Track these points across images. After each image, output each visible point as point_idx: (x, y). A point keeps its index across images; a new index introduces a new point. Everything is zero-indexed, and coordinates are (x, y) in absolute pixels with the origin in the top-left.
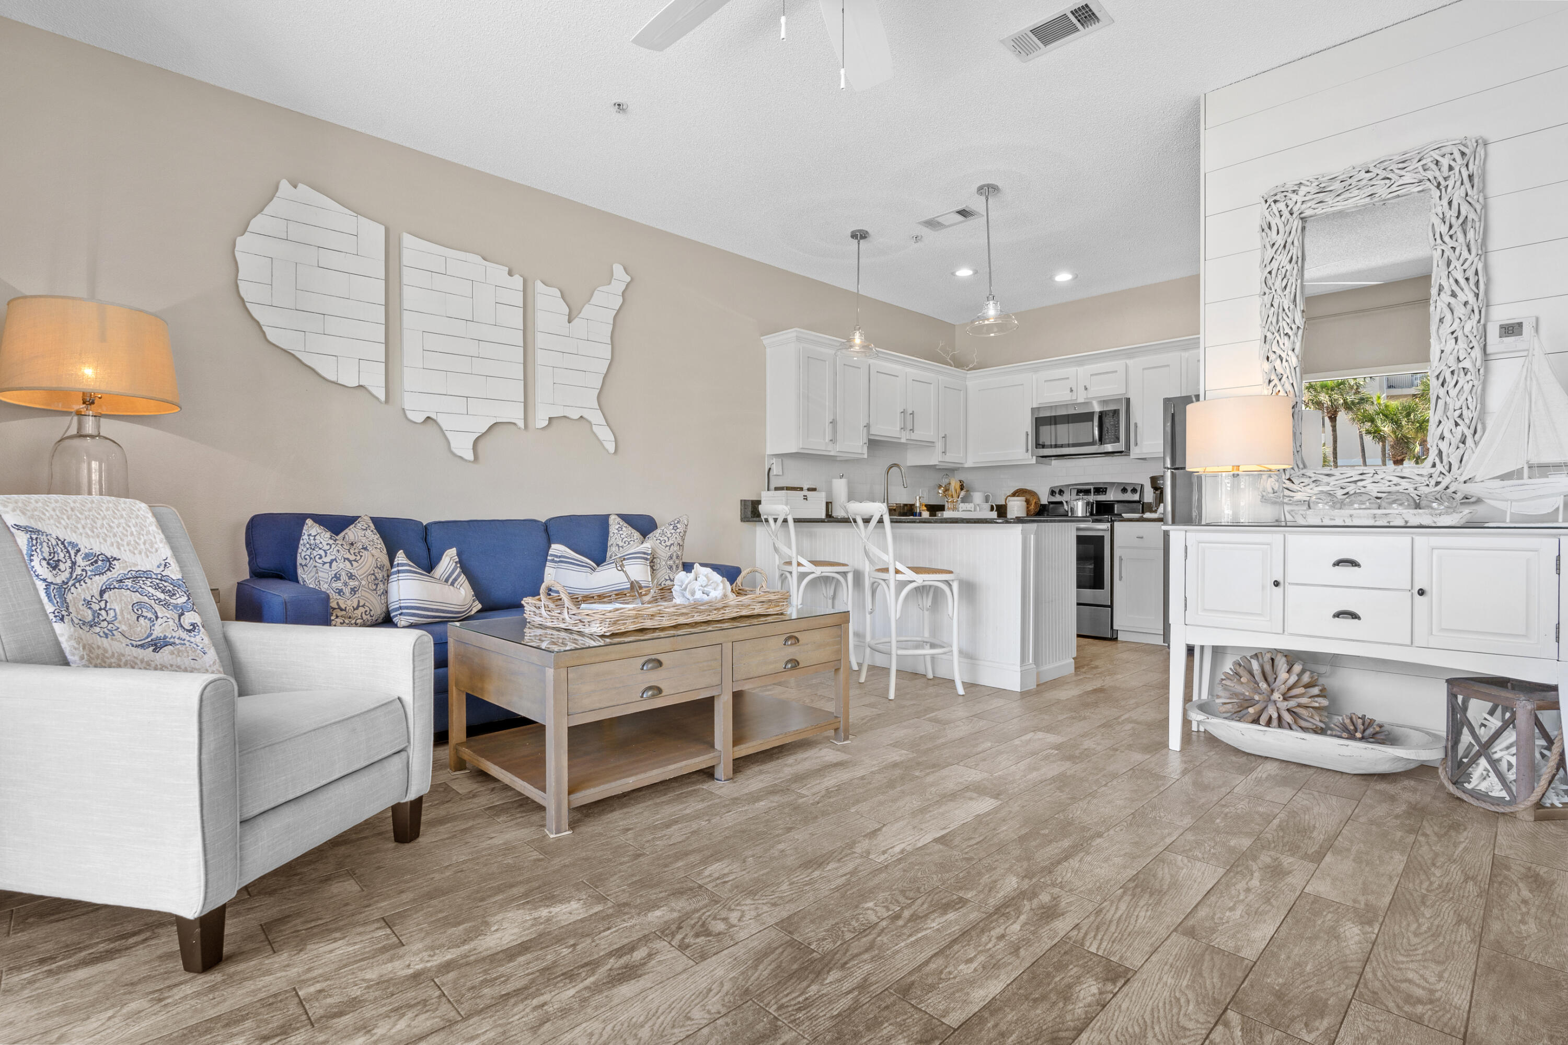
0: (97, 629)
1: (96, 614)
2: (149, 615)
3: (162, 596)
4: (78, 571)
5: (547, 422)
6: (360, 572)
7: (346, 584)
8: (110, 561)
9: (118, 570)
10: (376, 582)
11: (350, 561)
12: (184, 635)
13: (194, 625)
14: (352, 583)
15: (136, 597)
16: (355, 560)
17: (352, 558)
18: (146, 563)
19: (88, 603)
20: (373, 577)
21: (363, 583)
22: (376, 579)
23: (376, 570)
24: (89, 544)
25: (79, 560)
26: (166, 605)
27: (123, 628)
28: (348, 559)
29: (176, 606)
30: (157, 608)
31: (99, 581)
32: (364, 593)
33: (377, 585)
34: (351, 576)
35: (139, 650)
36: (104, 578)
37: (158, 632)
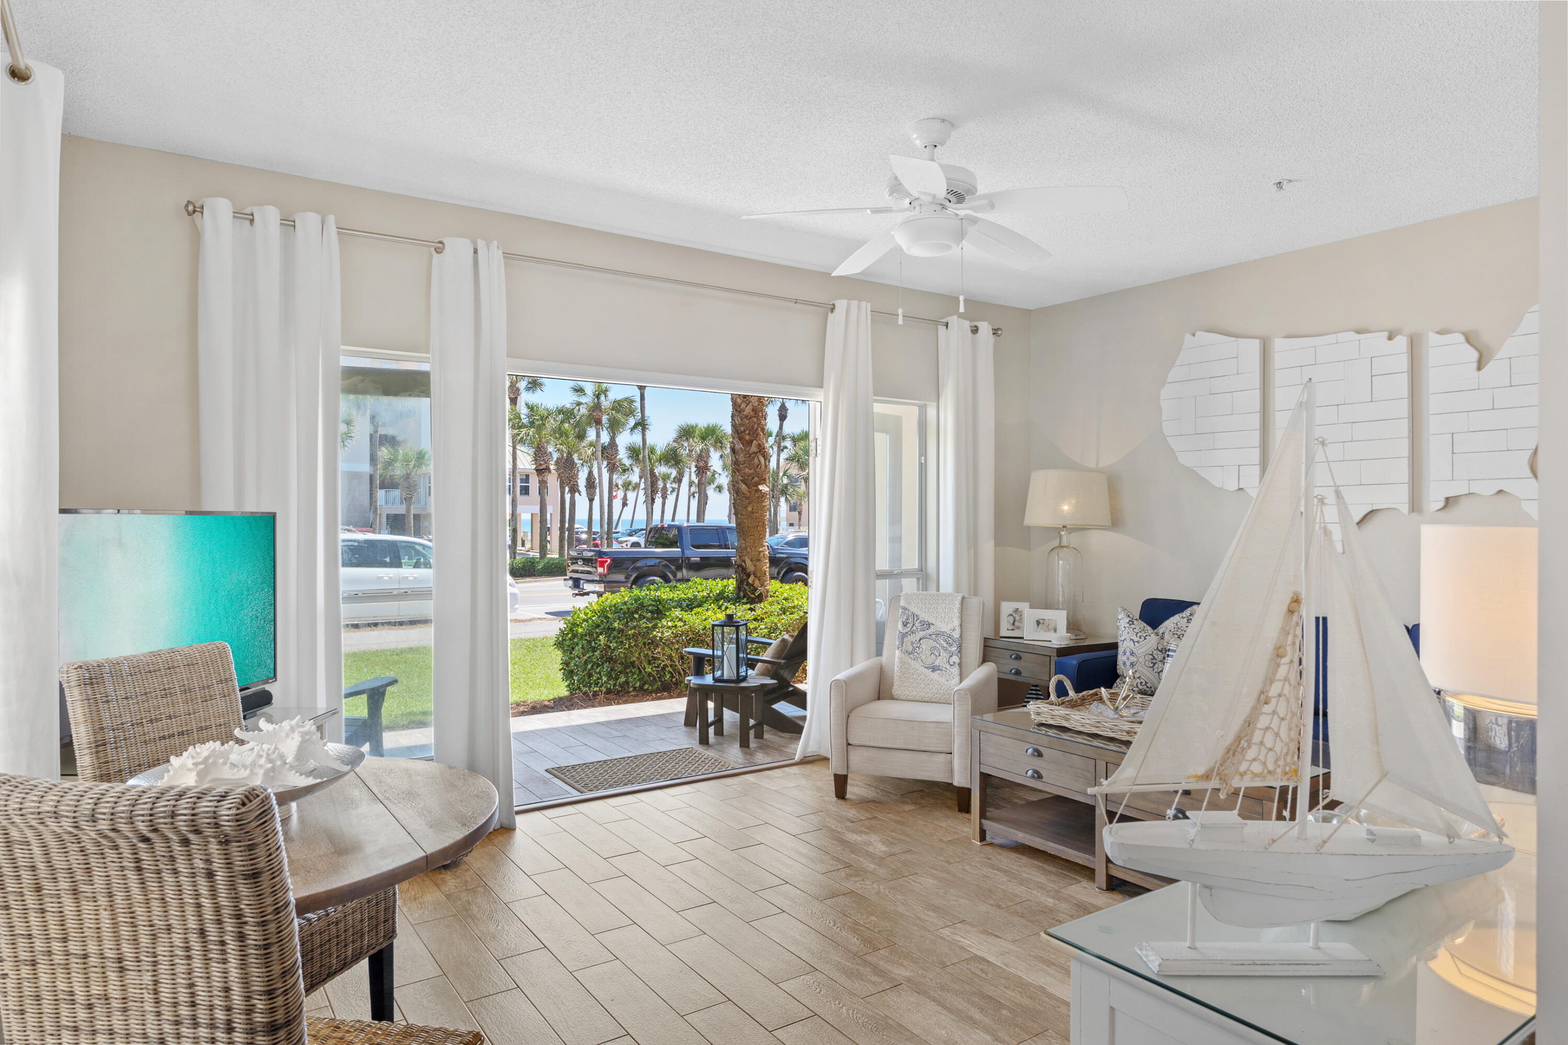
0: (912, 656)
1: (914, 649)
2: (937, 654)
3: (945, 645)
4: (914, 628)
5: (1442, 504)
6: (1139, 652)
7: (1128, 659)
8: (929, 624)
9: (932, 630)
10: (1154, 661)
11: (1134, 642)
12: (948, 667)
13: (954, 663)
14: (1133, 659)
15: (935, 644)
16: (1138, 642)
17: (1136, 639)
18: (945, 628)
19: (912, 643)
20: (1151, 657)
21: (1140, 660)
22: (1154, 658)
23: (1155, 652)
24: (924, 616)
25: (917, 624)
26: (946, 650)
27: (923, 657)
28: (1133, 640)
29: (950, 652)
30: (942, 651)
31: (922, 634)
32: (1140, 668)
33: (1154, 664)
34: (1132, 654)
35: (926, 670)
36: (924, 633)
37: (937, 663)
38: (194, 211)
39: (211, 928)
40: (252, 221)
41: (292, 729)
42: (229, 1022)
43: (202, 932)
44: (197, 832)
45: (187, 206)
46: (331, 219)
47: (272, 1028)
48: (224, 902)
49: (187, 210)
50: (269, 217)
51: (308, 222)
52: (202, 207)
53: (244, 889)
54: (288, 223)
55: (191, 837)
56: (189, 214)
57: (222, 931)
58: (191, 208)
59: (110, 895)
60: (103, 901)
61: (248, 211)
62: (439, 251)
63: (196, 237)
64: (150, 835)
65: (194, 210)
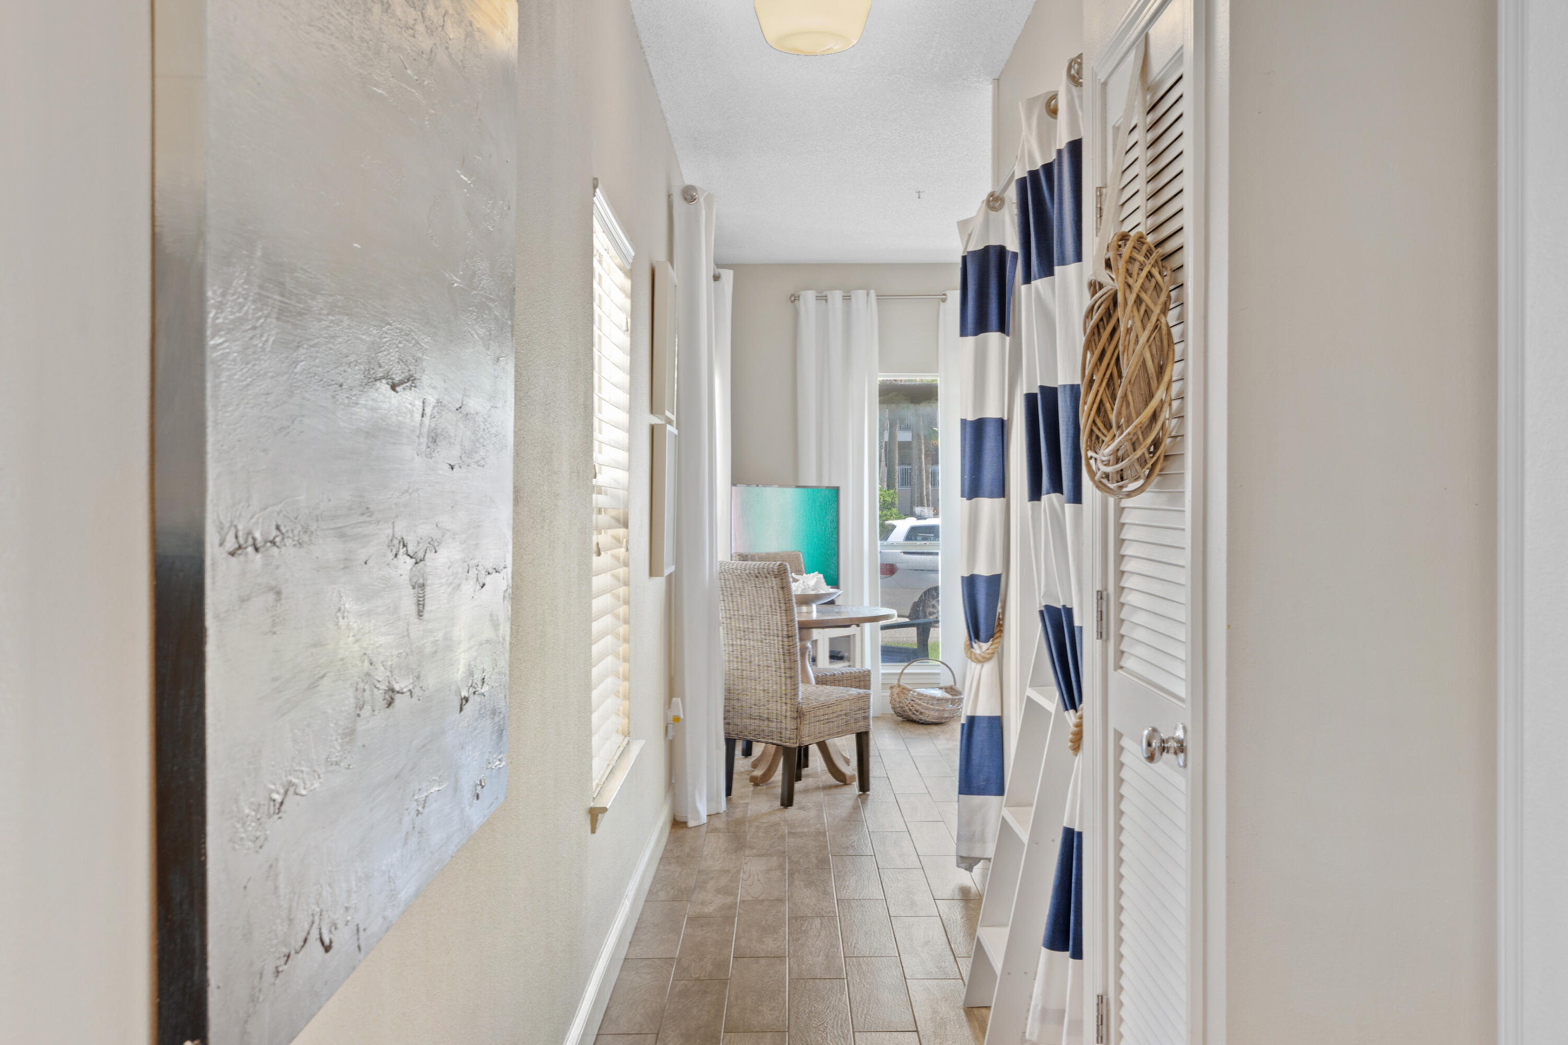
38: (795, 300)
39: (773, 604)
40: (826, 300)
41: (814, 576)
42: (778, 634)
43: (771, 606)
44: (769, 574)
45: (791, 297)
46: (872, 293)
47: (788, 637)
48: (776, 596)
49: (791, 300)
50: (836, 297)
51: (859, 296)
52: (799, 297)
53: (781, 592)
54: (847, 298)
55: (768, 575)
56: (793, 302)
57: (776, 606)
58: (793, 298)
59: (749, 596)
60: (747, 597)
61: (824, 294)
62: (944, 300)
63: (796, 314)
64: (758, 575)
65: (794, 298)
